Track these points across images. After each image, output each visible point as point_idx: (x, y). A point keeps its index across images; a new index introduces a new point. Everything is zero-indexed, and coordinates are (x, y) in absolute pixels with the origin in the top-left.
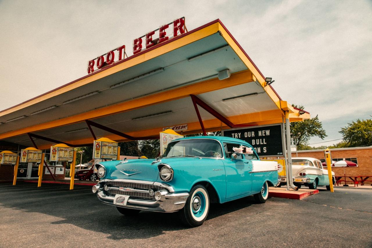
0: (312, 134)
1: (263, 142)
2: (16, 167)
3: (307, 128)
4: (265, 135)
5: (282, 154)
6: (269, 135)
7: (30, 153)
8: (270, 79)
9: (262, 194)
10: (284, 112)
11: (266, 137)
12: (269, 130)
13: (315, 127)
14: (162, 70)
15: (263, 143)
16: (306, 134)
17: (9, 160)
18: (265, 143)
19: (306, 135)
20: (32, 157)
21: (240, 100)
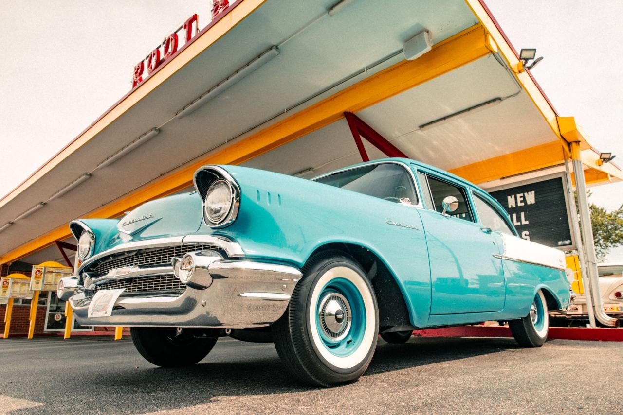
0: (615, 241)
1: (519, 219)
2: (33, 303)
3: (601, 232)
4: (523, 204)
5: (571, 244)
6: (533, 202)
7: (48, 272)
8: (533, 52)
9: (533, 324)
10: (569, 144)
11: (527, 208)
12: (533, 192)
13: (619, 229)
14: (274, 51)
15: (521, 223)
16: (600, 244)
17: (21, 290)
18: (524, 222)
19: (601, 246)
20: (53, 280)
21: (459, 120)
